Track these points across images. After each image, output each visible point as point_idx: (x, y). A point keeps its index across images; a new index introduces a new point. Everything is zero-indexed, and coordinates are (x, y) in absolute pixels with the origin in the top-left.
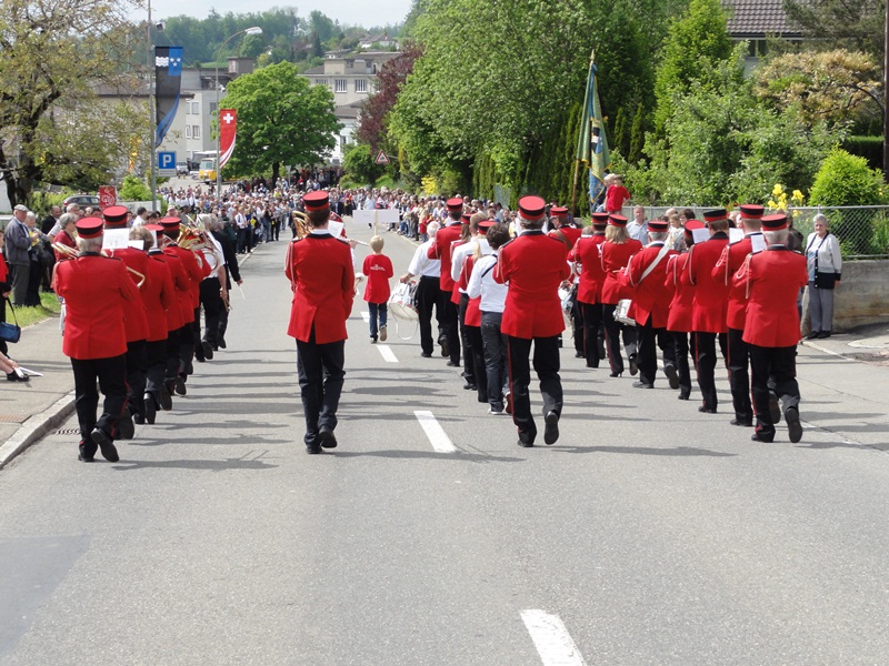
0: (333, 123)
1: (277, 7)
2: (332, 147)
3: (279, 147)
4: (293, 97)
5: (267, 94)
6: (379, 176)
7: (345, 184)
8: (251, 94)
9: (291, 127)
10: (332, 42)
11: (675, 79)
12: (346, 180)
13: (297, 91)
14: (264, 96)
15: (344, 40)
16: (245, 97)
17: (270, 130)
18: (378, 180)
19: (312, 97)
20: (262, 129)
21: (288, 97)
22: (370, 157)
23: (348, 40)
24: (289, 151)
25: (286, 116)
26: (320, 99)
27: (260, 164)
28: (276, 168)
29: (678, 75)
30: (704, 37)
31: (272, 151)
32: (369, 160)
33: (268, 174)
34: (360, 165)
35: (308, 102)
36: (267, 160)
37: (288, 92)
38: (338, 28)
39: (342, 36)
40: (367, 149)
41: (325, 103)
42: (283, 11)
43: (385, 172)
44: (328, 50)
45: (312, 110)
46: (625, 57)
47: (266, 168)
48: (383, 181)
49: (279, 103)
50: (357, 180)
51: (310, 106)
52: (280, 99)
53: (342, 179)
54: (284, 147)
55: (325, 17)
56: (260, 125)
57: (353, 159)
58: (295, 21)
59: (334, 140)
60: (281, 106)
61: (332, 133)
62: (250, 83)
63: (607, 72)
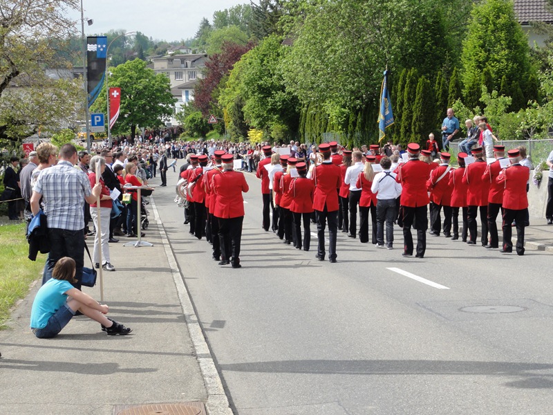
0: (170, 99)
1: (113, 30)
2: (170, 114)
3: (135, 116)
4: (144, 82)
5: (126, 80)
6: (208, 132)
7: (184, 138)
8: (116, 80)
9: (143, 102)
10: (150, 51)
11: (477, 48)
12: (184, 135)
13: (146, 78)
14: (125, 82)
15: (157, 49)
16: (112, 83)
17: (129, 104)
18: (207, 135)
19: (156, 82)
20: (124, 103)
21: (140, 82)
22: (202, 119)
23: (160, 49)
24: (143, 118)
25: (140, 94)
26: (161, 82)
27: (123, 127)
28: (133, 128)
29: (479, 46)
30: (498, 17)
31: (131, 118)
32: (201, 121)
33: (128, 133)
34: (196, 125)
35: (154, 85)
36: (128, 124)
37: (140, 78)
38: (152, 42)
39: (156, 47)
40: (200, 114)
41: (165, 86)
42: (117, 33)
43: (212, 129)
44: (148, 55)
45: (157, 90)
46: (436, 34)
47: (127, 129)
48: (211, 135)
49: (134, 86)
50: (191, 135)
51: (155, 88)
52: (135, 83)
53: (181, 135)
54: (139, 115)
55: (143, 36)
56: (123, 101)
57: (190, 121)
58: (124, 38)
59: (172, 110)
60: (136, 88)
61: (170, 105)
62: (115, 74)
63: (423, 46)
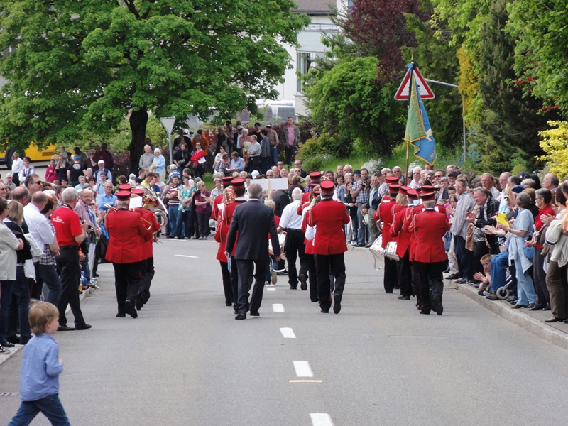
2: (276, 72)
22: (377, 85)
27: (98, 112)
28: (139, 121)
33: (120, 140)
36: (117, 102)
40: (371, 67)
47: (114, 123)
59: (283, 55)
61: (278, 39)
